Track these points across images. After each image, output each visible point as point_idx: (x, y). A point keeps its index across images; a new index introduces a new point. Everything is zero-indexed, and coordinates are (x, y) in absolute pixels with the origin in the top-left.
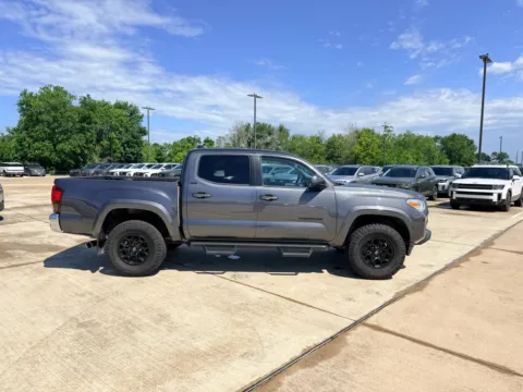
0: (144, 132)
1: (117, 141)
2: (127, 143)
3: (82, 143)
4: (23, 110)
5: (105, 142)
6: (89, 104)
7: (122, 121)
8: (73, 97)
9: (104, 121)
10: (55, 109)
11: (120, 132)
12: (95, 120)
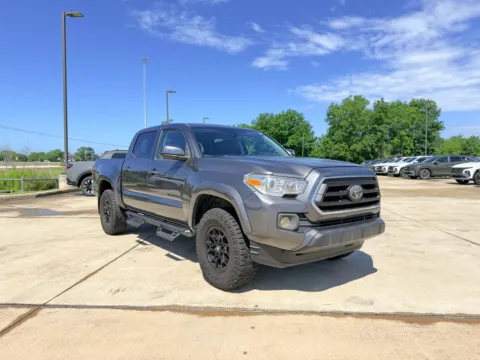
0: (437, 127)
1: (407, 138)
2: (418, 139)
3: (372, 142)
4: (329, 119)
5: (396, 140)
6: (382, 107)
7: (414, 119)
8: (368, 103)
9: (395, 120)
10: (352, 115)
11: (411, 130)
12: (386, 120)
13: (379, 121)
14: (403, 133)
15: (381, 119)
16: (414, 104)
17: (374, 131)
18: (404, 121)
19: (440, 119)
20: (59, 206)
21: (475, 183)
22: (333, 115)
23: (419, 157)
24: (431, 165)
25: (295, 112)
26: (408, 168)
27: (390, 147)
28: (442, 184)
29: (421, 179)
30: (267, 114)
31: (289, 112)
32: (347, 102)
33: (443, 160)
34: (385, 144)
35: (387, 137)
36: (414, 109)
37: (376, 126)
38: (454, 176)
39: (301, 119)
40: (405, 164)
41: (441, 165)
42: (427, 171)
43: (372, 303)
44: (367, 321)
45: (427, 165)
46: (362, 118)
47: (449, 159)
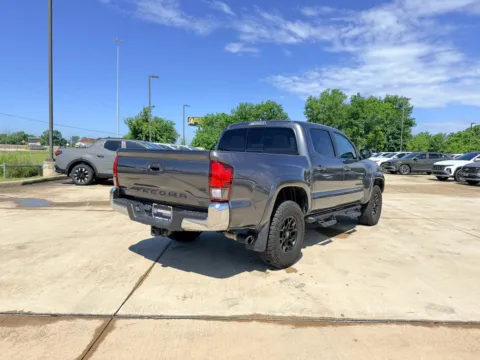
0: (410, 124)
1: (381, 133)
2: (392, 134)
4: (307, 112)
5: (371, 135)
6: (358, 102)
7: (388, 114)
8: (345, 97)
9: (371, 115)
10: (330, 109)
11: (386, 125)
12: (362, 115)
13: (355, 116)
14: (378, 128)
15: (357, 114)
16: (388, 100)
17: (351, 125)
18: (379, 117)
19: (412, 116)
20: (53, 196)
21: (455, 180)
22: (310, 108)
23: (398, 153)
24: (411, 161)
25: (274, 104)
26: (389, 163)
27: (365, 141)
28: (424, 180)
29: (401, 174)
30: (246, 104)
31: (268, 103)
32: (324, 95)
33: (422, 156)
34: (359, 138)
35: (362, 131)
36: (388, 105)
37: (352, 120)
38: (435, 173)
39: (280, 110)
40: (386, 159)
41: (420, 161)
42: (407, 167)
43: (452, 311)
44: (462, 332)
45: (407, 161)
46: (339, 112)
47: (428, 156)
